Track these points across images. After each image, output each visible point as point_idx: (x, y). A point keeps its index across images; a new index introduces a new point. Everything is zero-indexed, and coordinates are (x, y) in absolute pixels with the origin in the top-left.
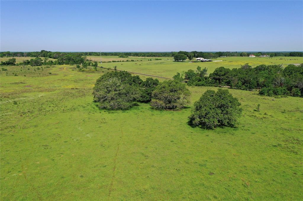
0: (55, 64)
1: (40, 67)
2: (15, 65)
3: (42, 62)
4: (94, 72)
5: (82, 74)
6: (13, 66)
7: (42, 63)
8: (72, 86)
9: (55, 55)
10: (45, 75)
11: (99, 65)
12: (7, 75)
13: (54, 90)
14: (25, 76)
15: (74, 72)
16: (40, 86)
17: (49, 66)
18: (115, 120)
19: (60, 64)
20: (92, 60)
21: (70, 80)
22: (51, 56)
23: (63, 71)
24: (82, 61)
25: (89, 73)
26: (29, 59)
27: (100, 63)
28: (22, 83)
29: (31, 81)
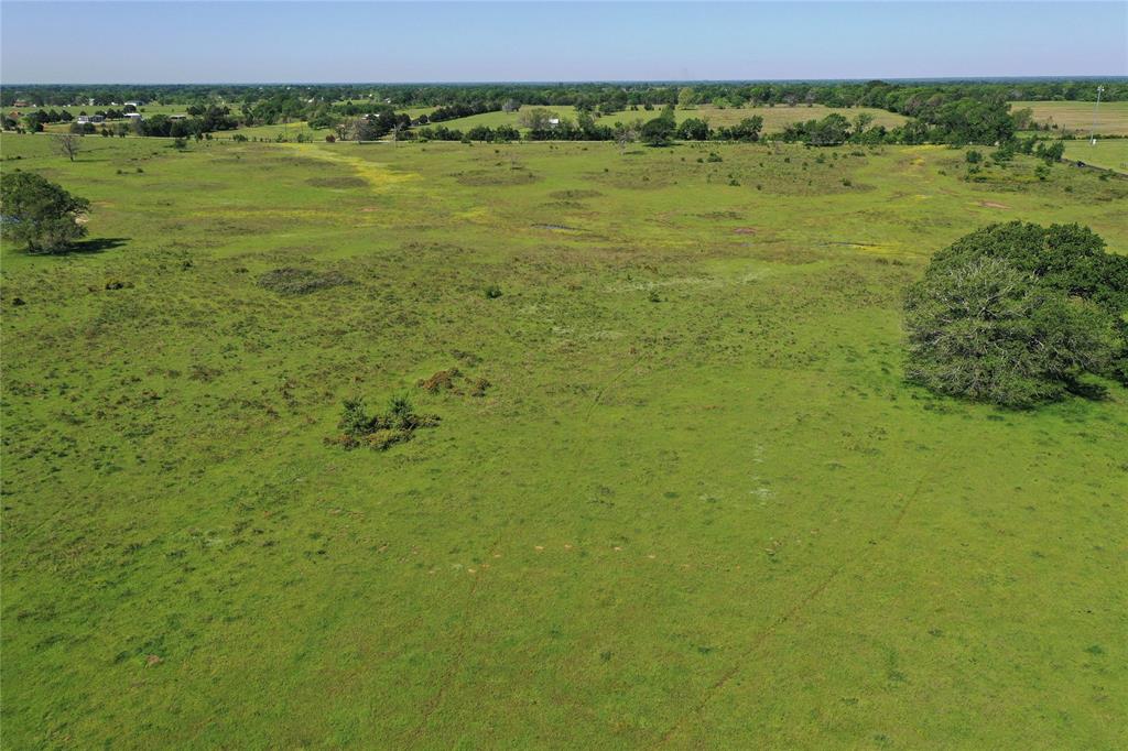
0: (891, 142)
1: (829, 151)
2: (755, 139)
3: (846, 131)
4: (1030, 186)
5: (967, 192)
6: (748, 146)
7: (848, 134)
8: (891, 247)
9: (909, 101)
10: (828, 187)
11: (1072, 152)
12: (709, 181)
13: (813, 258)
14: (759, 188)
15: (945, 181)
16: (782, 235)
17: (865, 149)
18: (923, 448)
19: (909, 140)
20: (1055, 127)
21: (903, 217)
22: (894, 105)
23: (904, 174)
24: (1004, 131)
25: (1002, 191)
26: (819, 114)
27: (1087, 143)
28: (733, 215)
29: (767, 210)
